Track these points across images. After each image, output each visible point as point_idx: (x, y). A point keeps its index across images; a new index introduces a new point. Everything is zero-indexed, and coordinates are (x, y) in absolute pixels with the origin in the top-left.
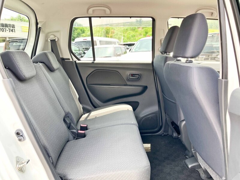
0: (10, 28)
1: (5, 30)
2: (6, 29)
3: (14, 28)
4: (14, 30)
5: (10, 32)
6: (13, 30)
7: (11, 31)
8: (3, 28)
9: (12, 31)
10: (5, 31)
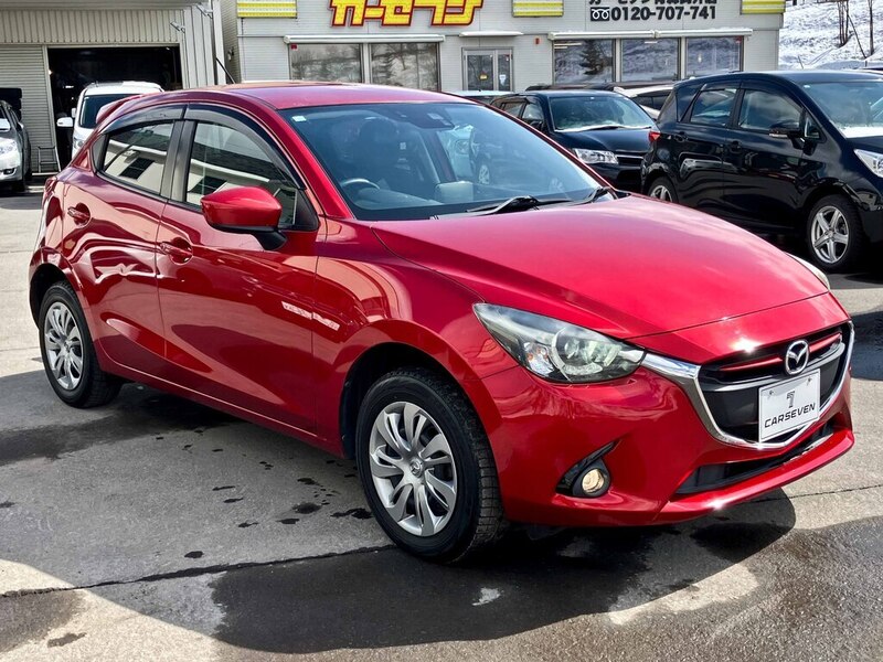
0: (697, 4)
1: (677, 12)
2: (682, 9)
3: (712, 5)
4: (713, 8)
5: (694, 17)
6: (709, 11)
7: (700, 15)
8: (673, 5)
9: (704, 14)
10: (679, 17)
